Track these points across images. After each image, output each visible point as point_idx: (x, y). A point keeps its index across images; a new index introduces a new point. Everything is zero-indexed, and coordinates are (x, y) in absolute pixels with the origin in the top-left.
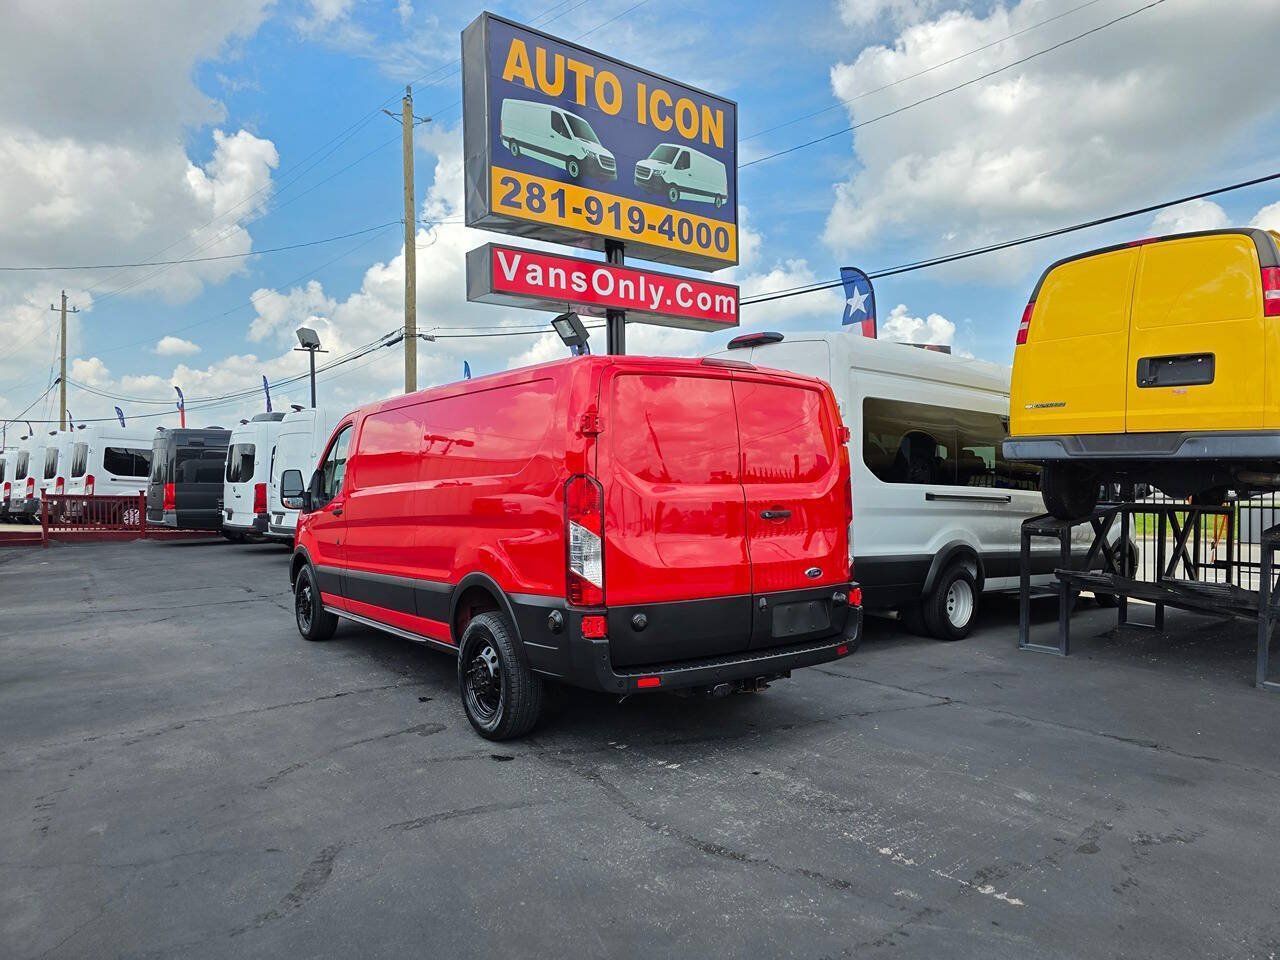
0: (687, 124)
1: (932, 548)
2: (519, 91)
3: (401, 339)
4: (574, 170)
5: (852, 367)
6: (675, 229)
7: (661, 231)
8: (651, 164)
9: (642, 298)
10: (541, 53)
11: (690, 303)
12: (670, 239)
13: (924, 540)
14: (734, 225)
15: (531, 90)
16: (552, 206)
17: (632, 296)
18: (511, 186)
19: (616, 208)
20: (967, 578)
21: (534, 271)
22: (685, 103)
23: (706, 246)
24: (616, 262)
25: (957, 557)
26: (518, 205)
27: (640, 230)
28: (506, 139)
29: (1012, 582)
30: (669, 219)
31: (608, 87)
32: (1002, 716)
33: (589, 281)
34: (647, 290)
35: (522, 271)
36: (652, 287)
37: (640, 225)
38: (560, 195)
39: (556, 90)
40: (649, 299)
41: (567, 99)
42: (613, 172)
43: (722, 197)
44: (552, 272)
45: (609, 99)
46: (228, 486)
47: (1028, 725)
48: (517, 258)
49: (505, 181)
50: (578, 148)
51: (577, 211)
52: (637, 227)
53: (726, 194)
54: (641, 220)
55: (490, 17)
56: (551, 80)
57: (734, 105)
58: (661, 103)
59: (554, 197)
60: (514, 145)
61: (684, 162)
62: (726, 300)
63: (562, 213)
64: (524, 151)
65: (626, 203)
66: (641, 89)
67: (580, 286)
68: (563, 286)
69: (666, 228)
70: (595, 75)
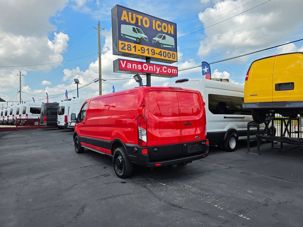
0: (165, 29)
1: (225, 130)
2: (125, 23)
3: (98, 81)
4: (138, 41)
5: (206, 87)
6: (162, 54)
8: (156, 39)
10: (130, 14)
11: (166, 71)
12: (161, 56)
13: (224, 128)
14: (176, 53)
15: (128, 22)
16: (133, 49)
17: (152, 70)
18: (123, 45)
19: (148, 49)
20: (234, 137)
21: (129, 65)
22: (164, 24)
23: (170, 58)
24: (148, 62)
25: (232, 131)
26: (125, 49)
27: (154, 54)
28: (122, 34)
29: (246, 137)
30: (161, 51)
31: (146, 21)
32: (243, 171)
33: (142, 67)
34: (156, 69)
35: (126, 65)
37: (154, 53)
38: (135, 47)
39: (134, 22)
40: (156, 71)
41: (136, 24)
42: (147, 41)
44: (133, 65)
45: (146, 24)
46: (58, 116)
47: (250, 173)
48: (125, 62)
49: (122, 44)
50: (139, 35)
51: (139, 50)
52: (153, 54)
53: (174, 45)
55: (118, 6)
56: (132, 20)
57: (176, 24)
58: (159, 24)
59: (133, 47)
60: (124, 35)
61: (164, 38)
62: (174, 70)
63: (135, 51)
64: (126, 37)
65: (151, 48)
66: (154, 21)
67: (140, 68)
68: (136, 68)
69: (160, 54)
70: (143, 18)
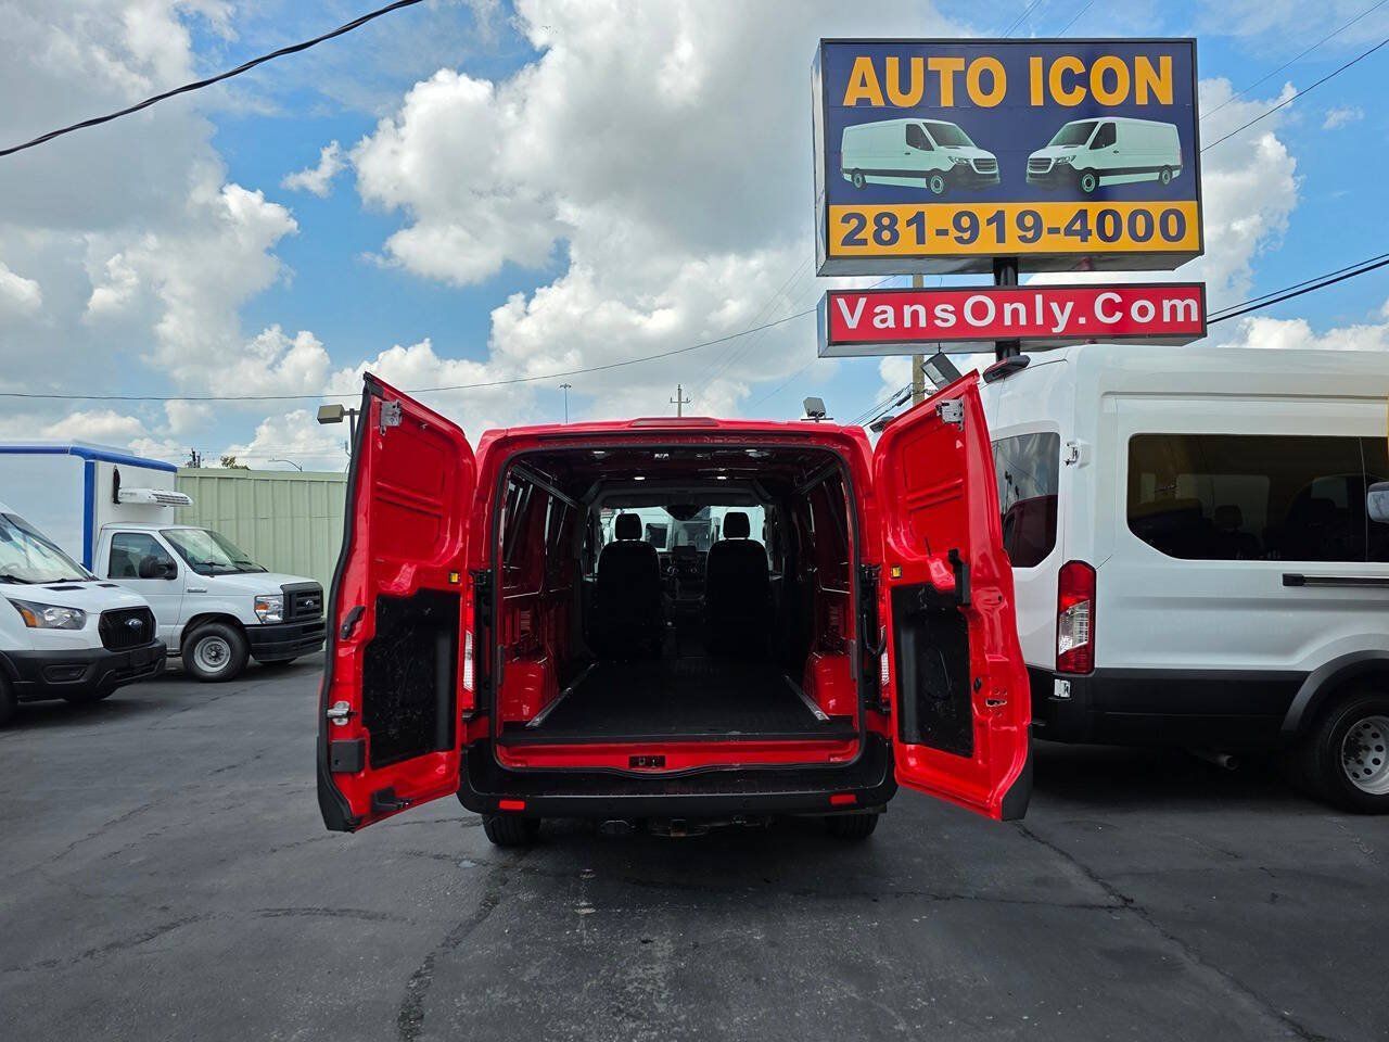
0: (1111, 87)
1: (1304, 660)
2: (866, 113)
3: (909, 396)
4: (937, 185)
5: (1107, 393)
6: (1092, 224)
7: (1069, 233)
8: (1053, 152)
9: (1040, 321)
10: (892, 63)
11: (1118, 316)
12: (1084, 239)
13: (1288, 649)
14: (1195, 203)
15: (879, 108)
16: (907, 234)
17: (1023, 321)
18: (854, 223)
21: (884, 312)
22: (1107, 62)
24: (1006, 283)
26: (864, 242)
27: (1036, 238)
28: (847, 171)
30: (1083, 215)
31: (985, 75)
33: (959, 313)
34: (1048, 312)
35: (868, 314)
36: (1055, 306)
37: (1036, 230)
38: (919, 220)
39: (913, 99)
40: (1050, 319)
41: (929, 106)
42: (994, 175)
43: (1170, 169)
44: (907, 310)
45: (988, 89)
48: (862, 302)
49: (846, 219)
50: (942, 158)
51: (943, 232)
52: (1031, 234)
53: (1179, 163)
54: (1038, 225)
56: (906, 89)
57: (1191, 43)
58: (1067, 72)
59: (910, 222)
60: (858, 176)
61: (1107, 138)
62: (1180, 305)
63: (921, 239)
64: (869, 179)
65: (1012, 210)
66: (1035, 63)
67: (946, 320)
69: (1077, 226)
70: (967, 67)
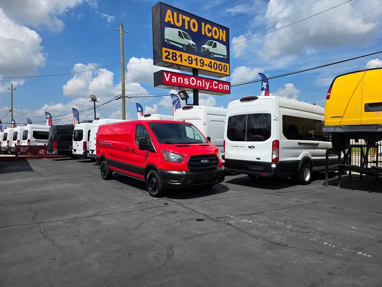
0: (216, 34)
1: (300, 158)
2: (169, 25)
3: (120, 98)
4: (185, 48)
5: (280, 107)
6: (213, 65)
7: (209, 66)
8: (206, 46)
9: (204, 86)
10: (175, 14)
11: (217, 87)
12: (211, 68)
13: (297, 156)
14: (229, 64)
15: (172, 25)
16: (179, 59)
17: (201, 85)
18: (167, 53)
19: (196, 59)
20: (308, 167)
21: (174, 78)
22: (215, 28)
24: (196, 75)
26: (169, 59)
28: (166, 39)
30: (211, 62)
31: (194, 24)
32: (333, 206)
33: (189, 81)
35: (171, 78)
36: (206, 83)
37: (203, 64)
38: (181, 56)
39: (180, 24)
40: (206, 86)
41: (182, 27)
42: (195, 49)
43: (225, 56)
44: (179, 78)
45: (194, 27)
47: (342, 208)
48: (169, 74)
50: (185, 42)
51: (186, 60)
52: (202, 65)
53: (226, 55)
54: (203, 63)
55: (161, 3)
56: (178, 22)
57: (228, 29)
58: (208, 28)
59: (179, 56)
60: (168, 41)
61: (215, 46)
62: (226, 86)
63: (181, 61)
64: (171, 43)
65: (199, 58)
66: (203, 24)
67: (186, 83)
68: (182, 83)
69: (210, 65)
70: (190, 20)
